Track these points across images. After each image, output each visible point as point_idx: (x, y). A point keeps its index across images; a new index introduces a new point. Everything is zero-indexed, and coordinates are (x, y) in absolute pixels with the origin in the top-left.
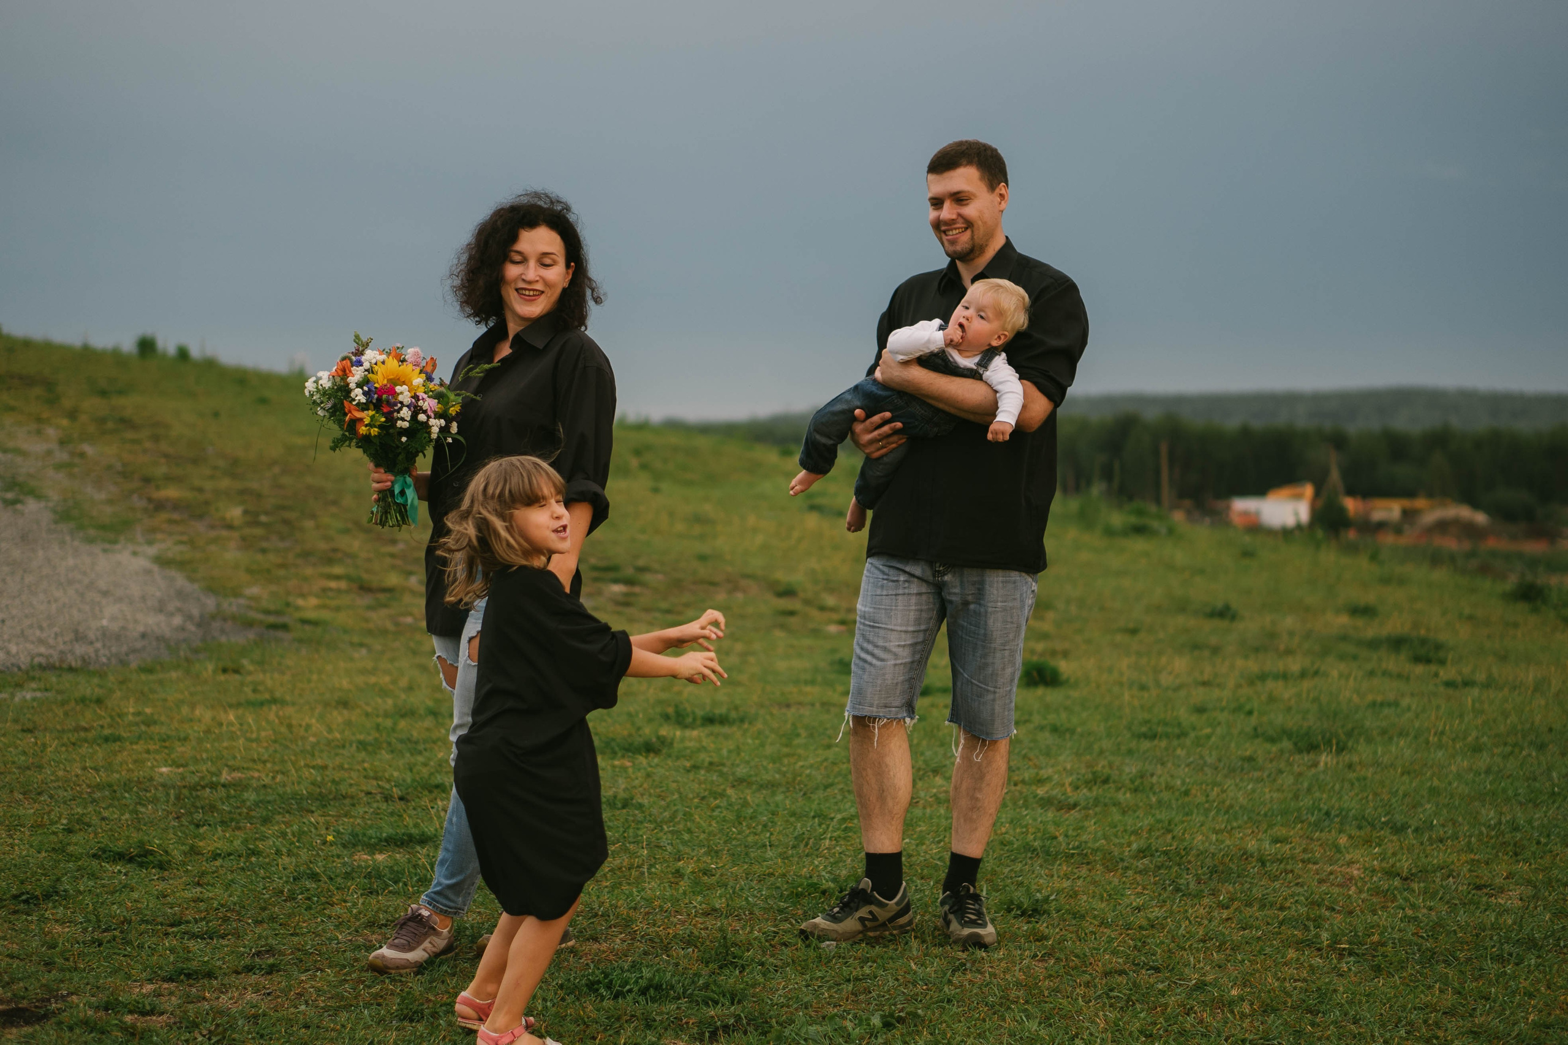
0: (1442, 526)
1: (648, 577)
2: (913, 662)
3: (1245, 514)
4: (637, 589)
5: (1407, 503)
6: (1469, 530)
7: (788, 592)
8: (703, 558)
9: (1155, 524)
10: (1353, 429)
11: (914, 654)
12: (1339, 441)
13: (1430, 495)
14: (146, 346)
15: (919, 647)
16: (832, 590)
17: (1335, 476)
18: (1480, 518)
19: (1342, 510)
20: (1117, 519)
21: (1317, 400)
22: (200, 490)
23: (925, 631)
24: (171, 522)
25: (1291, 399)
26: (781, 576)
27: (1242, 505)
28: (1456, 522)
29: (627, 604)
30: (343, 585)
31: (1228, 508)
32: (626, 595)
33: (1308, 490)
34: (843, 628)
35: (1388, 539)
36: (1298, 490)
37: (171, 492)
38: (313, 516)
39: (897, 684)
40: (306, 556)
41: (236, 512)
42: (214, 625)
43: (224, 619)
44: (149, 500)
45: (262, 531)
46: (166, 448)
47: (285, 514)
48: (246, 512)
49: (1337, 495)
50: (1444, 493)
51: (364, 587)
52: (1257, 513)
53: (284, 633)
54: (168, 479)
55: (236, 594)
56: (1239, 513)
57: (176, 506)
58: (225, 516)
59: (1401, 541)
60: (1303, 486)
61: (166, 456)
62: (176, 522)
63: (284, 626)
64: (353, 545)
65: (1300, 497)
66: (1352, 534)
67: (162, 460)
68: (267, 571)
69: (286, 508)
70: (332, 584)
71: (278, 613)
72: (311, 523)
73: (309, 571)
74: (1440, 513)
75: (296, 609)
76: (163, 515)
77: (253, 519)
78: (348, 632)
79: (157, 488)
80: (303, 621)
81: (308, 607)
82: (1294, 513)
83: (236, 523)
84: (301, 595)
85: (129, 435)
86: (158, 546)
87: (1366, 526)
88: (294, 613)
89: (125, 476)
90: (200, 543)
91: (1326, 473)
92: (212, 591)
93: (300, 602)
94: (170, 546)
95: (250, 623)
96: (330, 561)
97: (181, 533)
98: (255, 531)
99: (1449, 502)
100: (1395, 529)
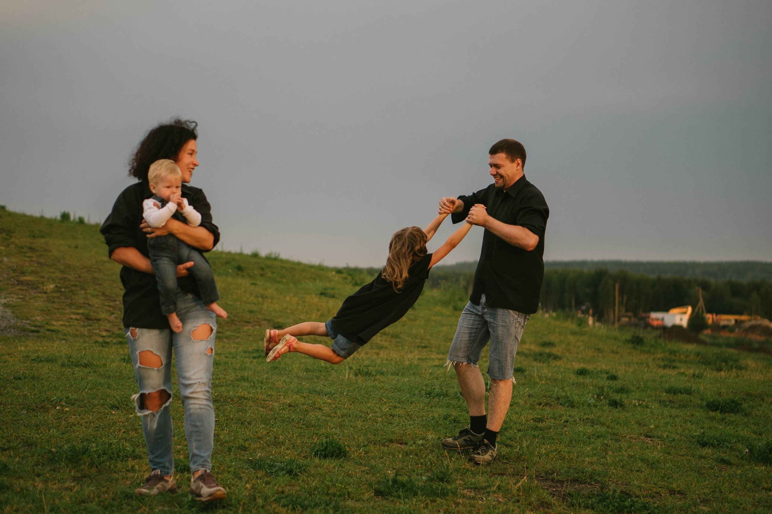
0: (753, 328)
2: (469, 340)
3: (657, 319)
5: (737, 317)
6: (766, 331)
10: (712, 281)
11: (470, 337)
12: (705, 286)
13: (750, 314)
14: (65, 217)
15: (473, 335)
17: (701, 303)
19: (703, 319)
21: (707, 265)
22: (43, 277)
23: (477, 328)
25: (694, 265)
27: (656, 316)
28: (760, 326)
31: (649, 317)
33: (690, 309)
35: (725, 334)
36: (684, 310)
37: (28, 278)
39: (461, 348)
40: (71, 305)
41: (51, 286)
42: (9, 330)
43: (14, 328)
44: (18, 281)
45: (58, 295)
46: (42, 260)
47: (73, 288)
48: (56, 287)
49: (703, 312)
50: (757, 313)
51: (88, 318)
52: (663, 319)
53: (35, 334)
54: (32, 272)
55: (27, 319)
56: (652, 320)
57: (27, 283)
58: (45, 288)
59: (732, 335)
60: (687, 308)
61: (39, 263)
62: (23, 290)
63: (38, 332)
64: (95, 302)
65: (685, 313)
66: (707, 332)
67: (35, 265)
68: (49, 310)
69: (76, 286)
70: (73, 316)
71: (39, 327)
72: (83, 292)
73: (68, 311)
74: (753, 322)
75: (50, 325)
76: (19, 287)
77: (58, 289)
78: (65, 335)
79: (25, 276)
80: (48, 330)
81: (56, 325)
82: (681, 320)
83: (48, 291)
84: (57, 320)
85: (28, 254)
86: (8, 299)
87: (717, 328)
88: (47, 327)
89: (14, 271)
90: (27, 299)
91: (698, 301)
92: (17, 317)
93: (54, 323)
94: (13, 300)
95: (24, 330)
96: (81, 307)
97: (22, 295)
98: (55, 295)
99: (759, 318)
100: (731, 329)
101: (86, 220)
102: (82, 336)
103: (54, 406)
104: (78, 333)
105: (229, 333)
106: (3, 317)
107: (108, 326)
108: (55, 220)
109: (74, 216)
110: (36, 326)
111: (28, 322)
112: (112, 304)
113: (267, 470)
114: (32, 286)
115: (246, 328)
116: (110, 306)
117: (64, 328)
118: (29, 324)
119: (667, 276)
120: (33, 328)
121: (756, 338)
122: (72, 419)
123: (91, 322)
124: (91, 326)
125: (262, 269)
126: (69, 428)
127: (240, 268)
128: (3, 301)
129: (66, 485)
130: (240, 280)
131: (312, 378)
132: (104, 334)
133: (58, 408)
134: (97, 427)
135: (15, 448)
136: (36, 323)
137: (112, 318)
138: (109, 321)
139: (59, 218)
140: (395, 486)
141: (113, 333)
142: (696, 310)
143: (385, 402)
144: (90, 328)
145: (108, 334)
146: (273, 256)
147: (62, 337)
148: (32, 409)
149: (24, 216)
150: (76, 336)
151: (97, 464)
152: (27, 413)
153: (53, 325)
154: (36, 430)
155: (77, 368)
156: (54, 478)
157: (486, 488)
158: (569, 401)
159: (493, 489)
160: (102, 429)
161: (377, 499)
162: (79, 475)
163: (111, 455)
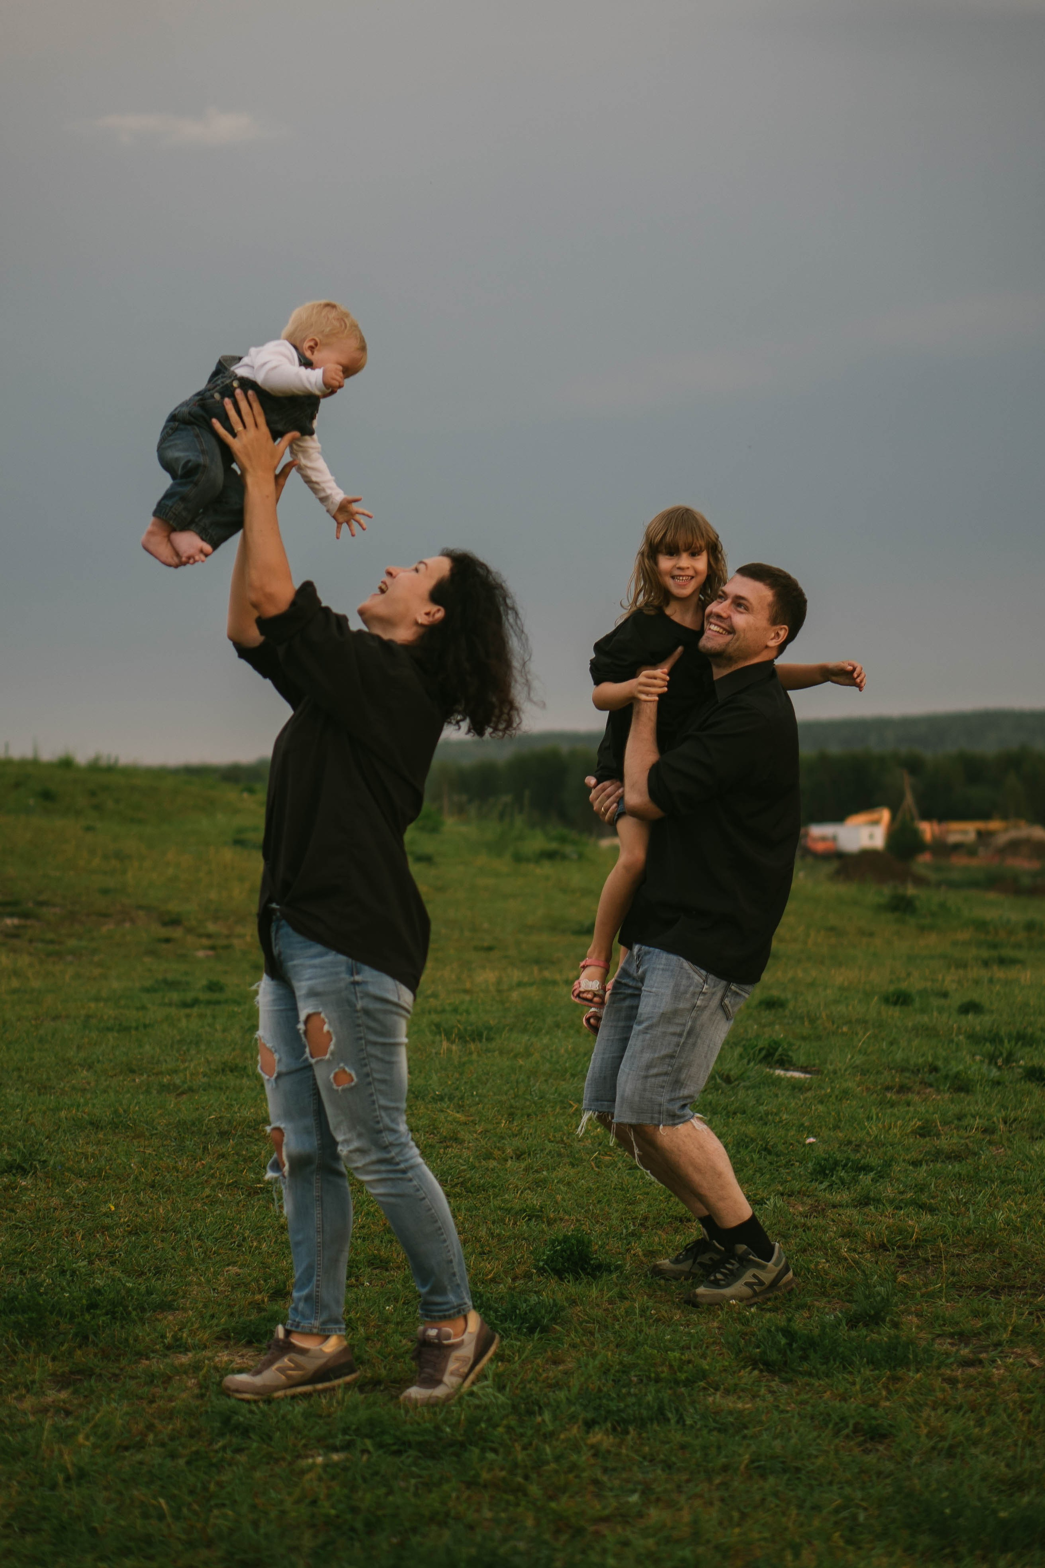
0: (1014, 846)
1: (44, 910)
3: (824, 839)
4: (29, 922)
5: (980, 825)
7: (174, 921)
8: (105, 892)
9: (568, 849)
10: (928, 755)
12: (914, 766)
13: (1005, 817)
16: (216, 918)
17: (909, 800)
19: (916, 834)
20: (537, 842)
21: (906, 724)
25: (882, 724)
26: (173, 906)
27: (821, 832)
28: (1027, 840)
29: (16, 936)
32: (17, 927)
33: (885, 815)
34: (211, 953)
35: (959, 861)
36: (874, 816)
49: (912, 819)
50: (1018, 815)
52: (834, 839)
56: (815, 840)
59: (974, 863)
60: (880, 812)
65: (878, 823)
66: (925, 858)
74: (1013, 834)
82: (871, 836)
87: (942, 849)
91: (901, 796)
99: (1022, 823)
100: (969, 850)
105: (72, 943)
115: (104, 929)
119: (835, 749)
121: (1023, 865)
125: (93, 794)
127: (47, 796)
129: (50, 1400)
140: (795, 1345)
142: (900, 816)
146: (103, 762)
156: (11, 1379)
157: (986, 1333)
158: (946, 1077)
159: (1004, 1336)
160: (30, 1230)
161: (773, 1384)
162: (67, 1369)
163: (109, 1307)
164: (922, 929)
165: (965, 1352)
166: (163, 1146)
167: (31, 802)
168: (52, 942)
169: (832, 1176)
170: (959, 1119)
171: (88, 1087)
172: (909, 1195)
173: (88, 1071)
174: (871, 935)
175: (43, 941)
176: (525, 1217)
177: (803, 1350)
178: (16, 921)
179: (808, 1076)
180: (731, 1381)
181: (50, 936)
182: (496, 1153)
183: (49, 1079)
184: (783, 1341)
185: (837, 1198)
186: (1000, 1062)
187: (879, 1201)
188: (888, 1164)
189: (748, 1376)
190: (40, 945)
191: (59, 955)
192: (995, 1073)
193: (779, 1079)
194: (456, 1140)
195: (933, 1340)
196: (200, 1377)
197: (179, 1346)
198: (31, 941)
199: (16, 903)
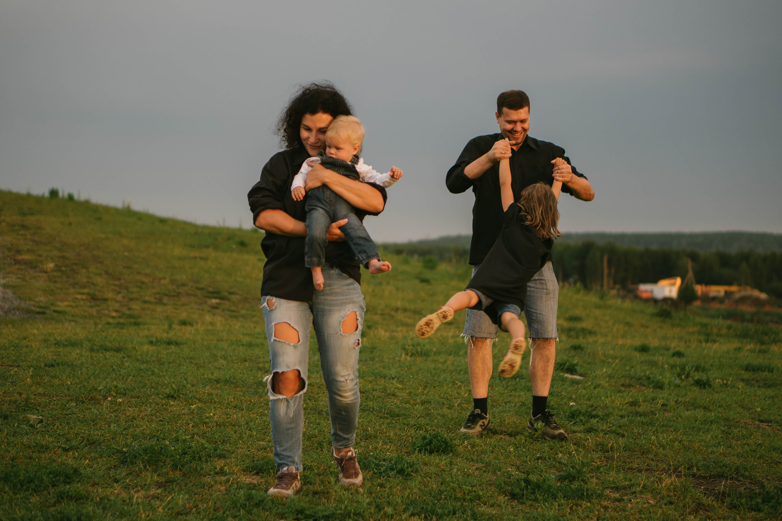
0: (743, 300)
1: (232, 296)
3: (646, 291)
4: (224, 302)
5: (727, 288)
6: (757, 302)
10: (701, 252)
12: (694, 257)
13: (739, 285)
14: (54, 193)
17: (690, 274)
18: (763, 296)
19: (693, 291)
21: (692, 237)
22: (40, 256)
24: (18, 269)
25: (679, 236)
27: (645, 288)
29: (216, 308)
30: (84, 297)
31: (637, 289)
32: (217, 304)
33: (678, 281)
35: (715, 306)
36: (673, 281)
37: (26, 257)
38: (87, 268)
40: (74, 285)
41: (51, 265)
42: (13, 312)
43: (18, 310)
44: (14, 260)
45: (59, 274)
46: (36, 238)
47: (74, 267)
48: (56, 265)
49: (692, 284)
50: (747, 284)
51: (94, 298)
52: (652, 292)
53: (41, 316)
54: (29, 251)
55: (30, 300)
56: (642, 292)
57: (25, 263)
58: (45, 267)
59: (722, 307)
60: (676, 279)
61: (34, 241)
62: (21, 269)
63: (44, 313)
64: (99, 280)
65: (674, 284)
66: (697, 303)
67: (31, 243)
68: (52, 290)
69: (76, 264)
70: (79, 297)
71: (45, 308)
72: (84, 271)
73: (72, 291)
74: (743, 293)
75: (55, 306)
76: (17, 266)
77: (58, 268)
78: (73, 316)
79: (21, 255)
80: (55, 311)
81: (62, 306)
82: (671, 291)
83: (49, 270)
84: (62, 301)
85: (22, 232)
86: (7, 279)
87: (707, 299)
88: (53, 308)
89: (9, 250)
90: (27, 278)
91: (687, 272)
92: (20, 298)
93: (59, 303)
94: (13, 280)
95: (29, 312)
96: (84, 287)
97: (21, 274)
98: (56, 274)
99: (748, 288)
100: (721, 300)
101: (76, 197)
102: (91, 317)
103: (104, 396)
104: (86, 314)
106: (4, 298)
107: (117, 306)
108: (43, 197)
109: (63, 192)
110: (41, 307)
111: (32, 303)
112: (117, 283)
113: (375, 470)
114: (31, 265)
116: (115, 285)
117: (70, 309)
118: (34, 306)
119: (654, 247)
120: (38, 310)
121: (747, 309)
122: (131, 412)
123: (98, 302)
124: (98, 306)
126: (130, 423)
127: (242, 244)
128: (2, 281)
129: (152, 493)
130: (246, 257)
131: (366, 361)
132: (114, 314)
133: (109, 399)
134: (161, 421)
135: (78, 448)
136: (41, 304)
137: (119, 297)
138: (117, 301)
139: (47, 194)
140: (529, 487)
141: (124, 314)
142: (685, 282)
143: (459, 386)
144: (98, 308)
145: (118, 314)
147: (70, 318)
148: (81, 401)
149: (10, 193)
150: (84, 317)
151: (180, 467)
152: (76, 406)
153: (59, 306)
154: (94, 425)
155: (108, 353)
156: (135, 483)
157: (629, 488)
158: (653, 381)
159: (638, 489)
160: (168, 422)
161: (514, 504)
162: (164, 480)
163: (192, 454)
164: (673, 326)
165: (617, 495)
166: (248, 391)
167: (234, 246)
168: (234, 311)
169: (577, 419)
170: (653, 400)
171: (222, 367)
172: (614, 428)
173: (224, 360)
174: (647, 327)
175: (229, 310)
176: (415, 428)
177: (534, 489)
178: (217, 301)
179: (582, 378)
180: (492, 501)
181: (233, 308)
182: (412, 402)
183: (204, 363)
184: (523, 484)
185: (575, 428)
186: (683, 377)
187: (596, 430)
188: (608, 415)
189: (502, 499)
190: (227, 313)
191: (236, 317)
192: (678, 381)
193: (566, 378)
194: (393, 395)
195: (603, 490)
196: (227, 486)
197: (222, 473)
198: (223, 310)
199: (218, 293)
